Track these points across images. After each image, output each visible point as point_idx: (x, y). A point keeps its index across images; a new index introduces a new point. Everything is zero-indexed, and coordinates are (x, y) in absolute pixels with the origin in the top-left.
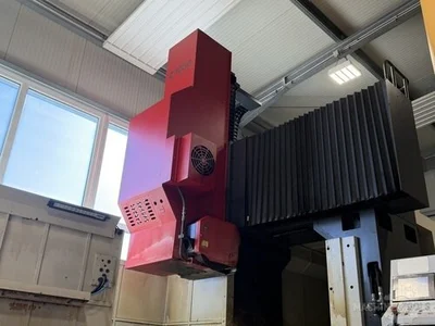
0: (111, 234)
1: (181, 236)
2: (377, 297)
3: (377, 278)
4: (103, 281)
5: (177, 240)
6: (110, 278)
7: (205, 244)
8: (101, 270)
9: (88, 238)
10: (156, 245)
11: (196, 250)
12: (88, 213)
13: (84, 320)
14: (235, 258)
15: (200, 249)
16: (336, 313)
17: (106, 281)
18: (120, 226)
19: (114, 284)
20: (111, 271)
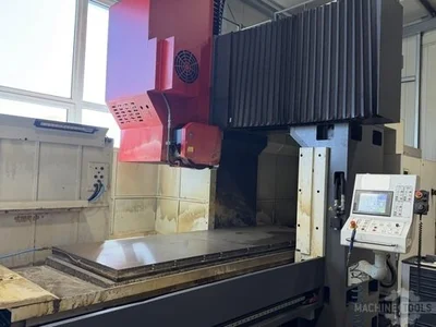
0: (101, 143)
1: (168, 143)
2: (339, 203)
3: (341, 187)
4: (98, 187)
5: (164, 147)
6: (104, 182)
7: (191, 149)
8: (96, 177)
9: (79, 150)
10: (145, 145)
11: (182, 155)
12: (76, 128)
13: (85, 221)
14: (218, 157)
15: (186, 155)
16: (303, 211)
17: (101, 185)
18: (109, 135)
19: (109, 187)
20: (106, 177)
